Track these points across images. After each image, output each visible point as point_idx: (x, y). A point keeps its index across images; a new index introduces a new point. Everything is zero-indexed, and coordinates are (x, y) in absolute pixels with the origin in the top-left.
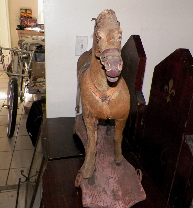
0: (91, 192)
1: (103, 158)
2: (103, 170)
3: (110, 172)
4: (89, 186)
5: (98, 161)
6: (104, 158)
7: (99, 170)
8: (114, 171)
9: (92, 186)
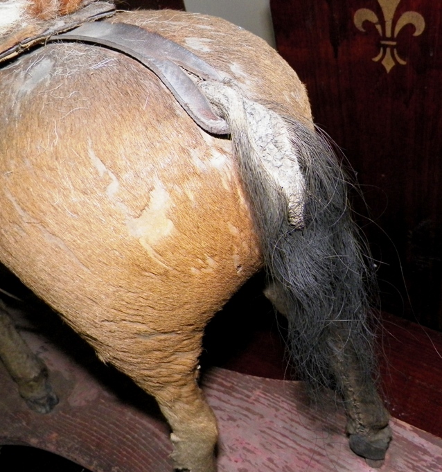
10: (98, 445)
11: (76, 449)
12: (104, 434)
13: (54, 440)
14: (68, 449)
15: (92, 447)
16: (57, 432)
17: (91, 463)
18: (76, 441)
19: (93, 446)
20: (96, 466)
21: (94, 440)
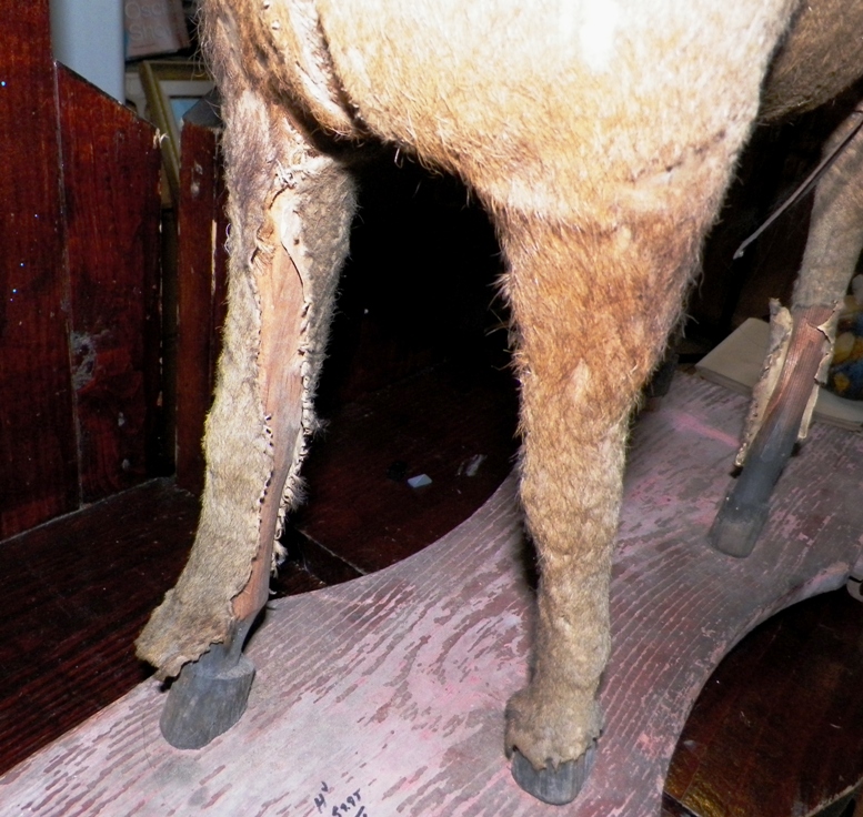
0: (103, 775)
1: (490, 641)
2: (380, 716)
3: (409, 772)
4: (158, 731)
5: (424, 640)
6: (496, 647)
7: (353, 689)
8: (441, 794)
9: (167, 746)
10: (662, 659)
11: (673, 696)
12: (634, 650)
13: (657, 739)
14: (673, 711)
15: (665, 669)
16: (638, 734)
17: (698, 671)
18: (655, 696)
19: (663, 666)
20: (704, 662)
21: (651, 667)
